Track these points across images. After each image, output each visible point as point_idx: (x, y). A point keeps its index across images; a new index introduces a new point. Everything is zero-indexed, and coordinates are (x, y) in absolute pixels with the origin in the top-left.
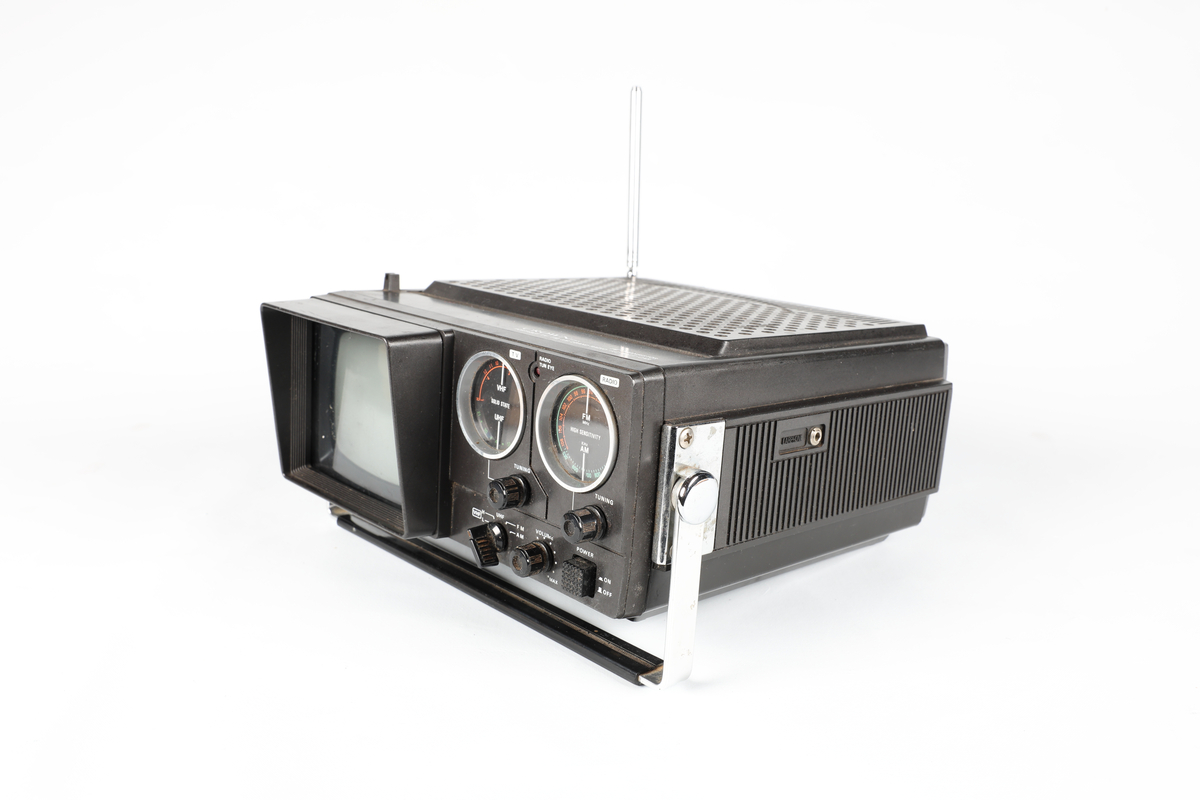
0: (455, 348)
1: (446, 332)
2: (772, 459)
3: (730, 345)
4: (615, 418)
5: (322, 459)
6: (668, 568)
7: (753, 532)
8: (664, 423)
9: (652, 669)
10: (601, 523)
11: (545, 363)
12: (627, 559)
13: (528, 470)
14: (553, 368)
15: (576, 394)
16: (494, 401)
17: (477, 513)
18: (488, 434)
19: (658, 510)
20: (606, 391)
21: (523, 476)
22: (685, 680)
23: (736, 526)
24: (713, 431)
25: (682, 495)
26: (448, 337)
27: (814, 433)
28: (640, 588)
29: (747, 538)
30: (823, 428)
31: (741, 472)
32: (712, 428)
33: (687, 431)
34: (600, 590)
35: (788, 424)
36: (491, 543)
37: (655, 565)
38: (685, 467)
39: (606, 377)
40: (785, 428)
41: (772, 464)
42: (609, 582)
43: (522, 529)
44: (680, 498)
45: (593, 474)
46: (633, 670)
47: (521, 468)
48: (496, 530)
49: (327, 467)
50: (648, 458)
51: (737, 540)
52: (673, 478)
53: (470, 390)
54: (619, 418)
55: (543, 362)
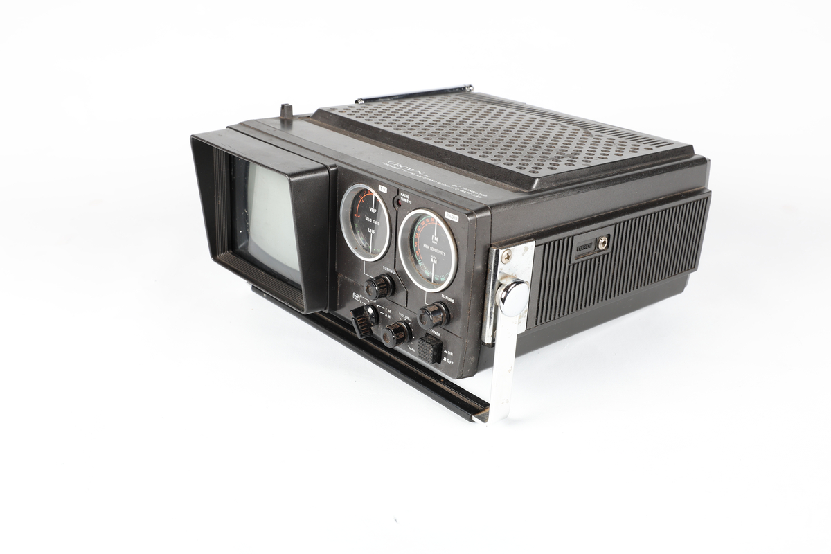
0: (338, 180)
1: (332, 167)
2: (570, 263)
3: (540, 181)
4: (456, 243)
5: (240, 247)
6: (493, 345)
7: (555, 314)
8: (491, 246)
9: (481, 411)
10: (447, 313)
11: (404, 198)
12: (464, 340)
13: (393, 272)
14: (410, 202)
15: (427, 220)
16: (367, 219)
17: (356, 297)
18: (364, 241)
19: (486, 306)
20: (449, 224)
21: (389, 275)
22: (505, 418)
23: (542, 312)
24: (526, 249)
25: (503, 297)
26: (333, 171)
27: (601, 241)
28: (473, 359)
29: (550, 319)
30: (609, 237)
31: (546, 275)
32: (525, 247)
33: (507, 252)
34: (445, 359)
35: (582, 237)
36: (367, 320)
37: (484, 343)
38: (505, 276)
39: (449, 214)
40: (578, 241)
41: (569, 267)
42: (452, 354)
43: (389, 311)
44: (502, 299)
45: (440, 279)
46: (468, 412)
47: (388, 270)
48: (370, 311)
49: (243, 251)
50: (479, 267)
51: (543, 322)
52: (497, 285)
53: (350, 209)
54: (458, 244)
55: (403, 197)
